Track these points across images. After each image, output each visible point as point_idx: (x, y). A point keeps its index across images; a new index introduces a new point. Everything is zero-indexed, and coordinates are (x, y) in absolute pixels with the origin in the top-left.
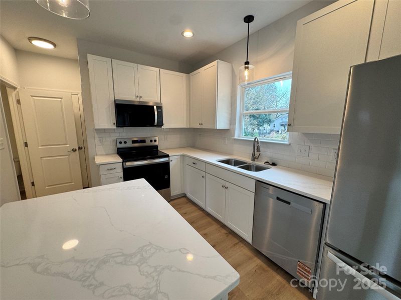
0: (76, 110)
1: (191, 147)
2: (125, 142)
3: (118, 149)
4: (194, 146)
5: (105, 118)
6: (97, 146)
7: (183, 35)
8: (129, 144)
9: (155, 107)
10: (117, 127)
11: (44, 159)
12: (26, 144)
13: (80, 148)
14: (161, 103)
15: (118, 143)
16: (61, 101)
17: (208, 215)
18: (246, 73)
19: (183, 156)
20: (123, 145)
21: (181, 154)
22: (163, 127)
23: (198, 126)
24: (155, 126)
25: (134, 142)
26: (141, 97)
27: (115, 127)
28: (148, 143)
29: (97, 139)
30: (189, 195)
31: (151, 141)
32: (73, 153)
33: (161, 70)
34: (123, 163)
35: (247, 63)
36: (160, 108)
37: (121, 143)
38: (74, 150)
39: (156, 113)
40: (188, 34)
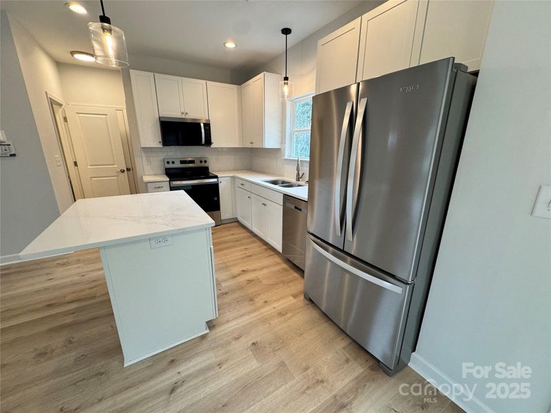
0: (122, 128)
1: (248, 170)
2: (173, 163)
3: (166, 169)
4: (251, 169)
5: (151, 137)
6: (145, 167)
7: (225, 46)
8: (178, 165)
9: (202, 125)
10: (163, 145)
11: (94, 179)
12: (76, 164)
13: (128, 170)
14: (209, 120)
15: (166, 164)
16: (106, 118)
17: (255, 236)
18: (286, 89)
19: (233, 178)
20: (171, 166)
21: (231, 175)
22: (212, 146)
23: (250, 146)
24: (203, 145)
25: (182, 162)
26: (187, 113)
27: (162, 146)
28: (197, 164)
29: (144, 159)
30: (240, 219)
31: (201, 162)
32: (122, 175)
33: (208, 82)
34: (170, 181)
35: (286, 79)
36: (207, 126)
37: (168, 163)
38: (123, 171)
39: (203, 131)
40: (230, 45)
